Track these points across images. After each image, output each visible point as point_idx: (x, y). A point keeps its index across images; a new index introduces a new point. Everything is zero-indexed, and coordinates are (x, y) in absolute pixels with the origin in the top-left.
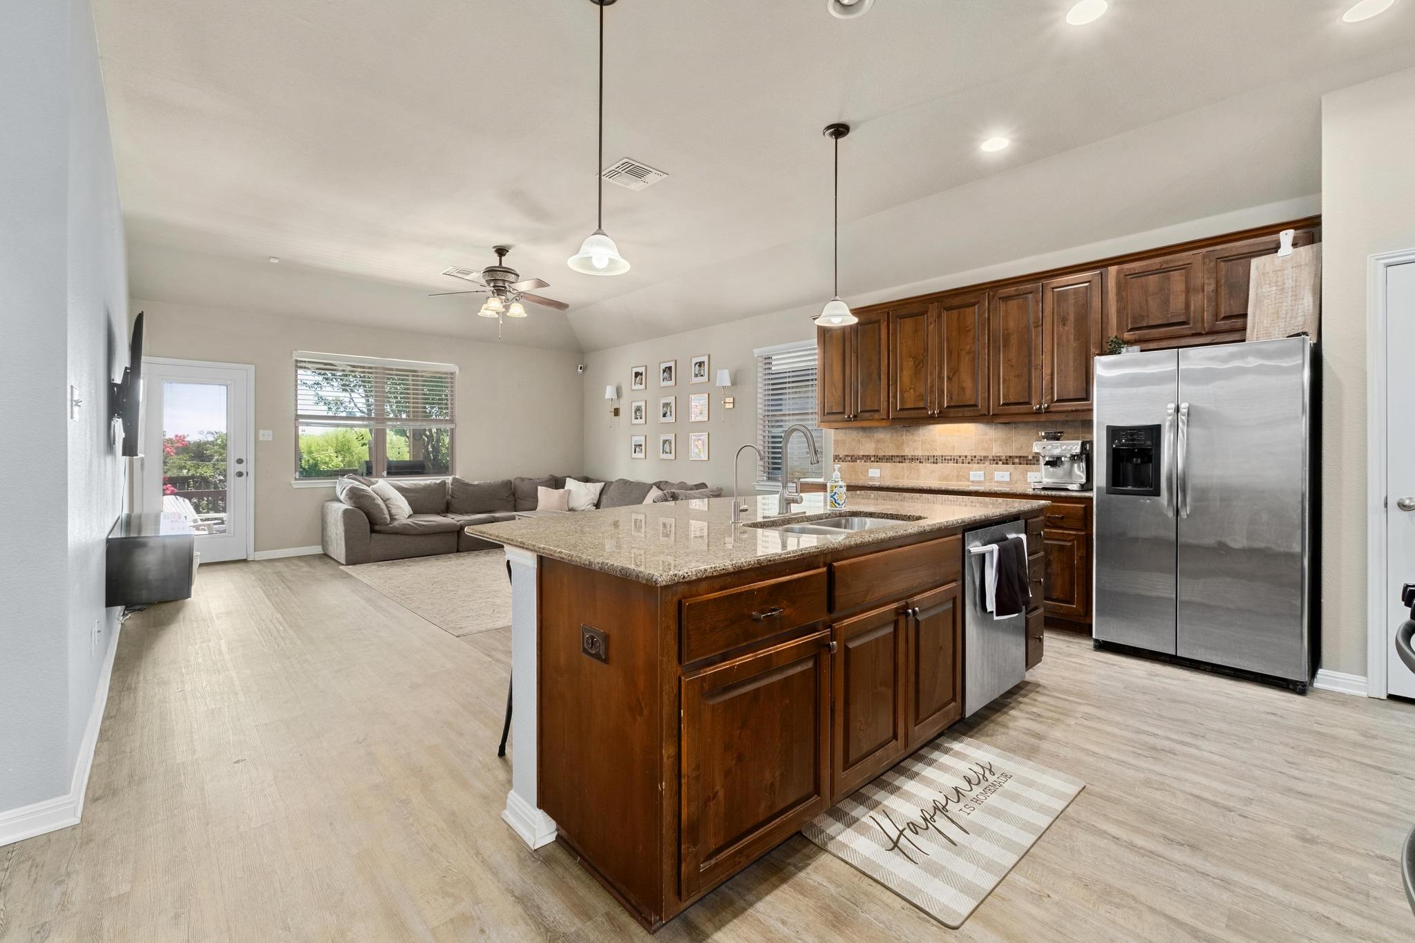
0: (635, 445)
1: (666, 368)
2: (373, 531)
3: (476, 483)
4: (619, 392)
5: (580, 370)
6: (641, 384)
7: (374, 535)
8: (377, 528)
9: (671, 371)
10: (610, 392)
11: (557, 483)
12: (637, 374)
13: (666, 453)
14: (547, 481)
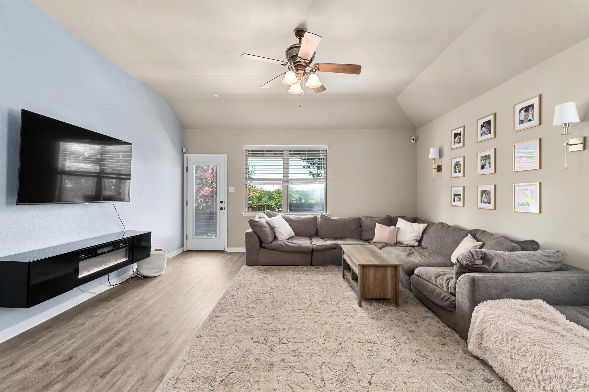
0: (454, 195)
1: (484, 123)
2: (261, 247)
3: (336, 218)
4: (441, 153)
5: (412, 141)
6: (460, 142)
7: (261, 249)
8: (263, 245)
9: (490, 125)
10: (433, 153)
11: (391, 221)
12: (456, 135)
13: (485, 203)
14: (383, 220)
